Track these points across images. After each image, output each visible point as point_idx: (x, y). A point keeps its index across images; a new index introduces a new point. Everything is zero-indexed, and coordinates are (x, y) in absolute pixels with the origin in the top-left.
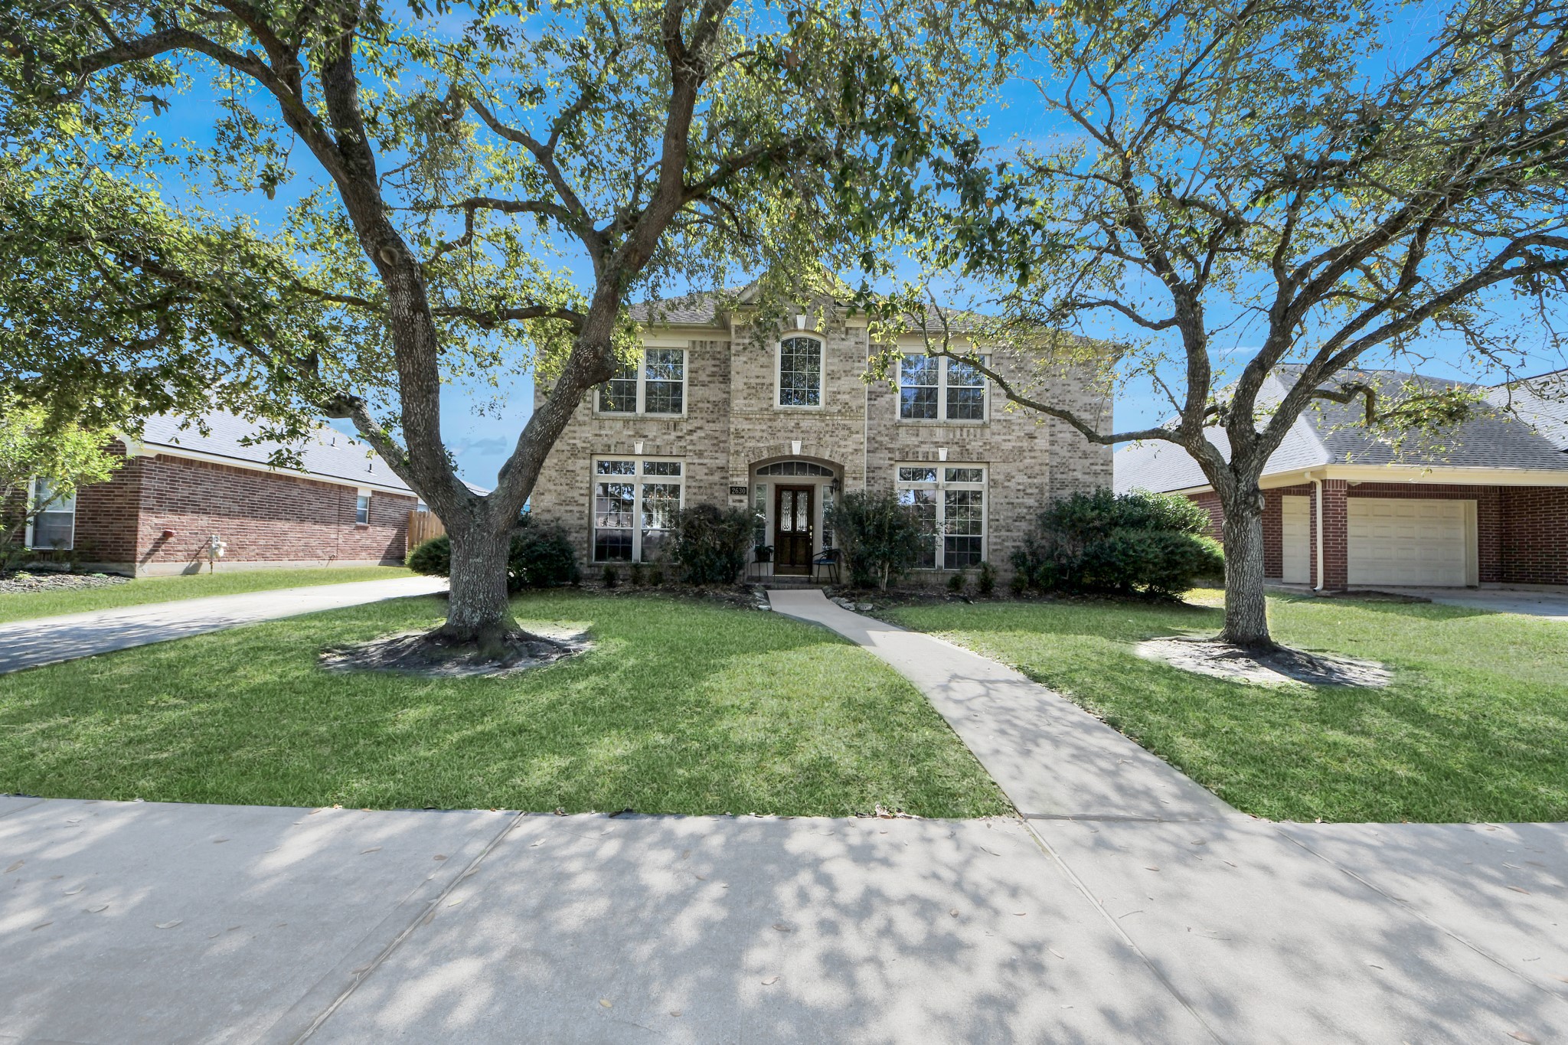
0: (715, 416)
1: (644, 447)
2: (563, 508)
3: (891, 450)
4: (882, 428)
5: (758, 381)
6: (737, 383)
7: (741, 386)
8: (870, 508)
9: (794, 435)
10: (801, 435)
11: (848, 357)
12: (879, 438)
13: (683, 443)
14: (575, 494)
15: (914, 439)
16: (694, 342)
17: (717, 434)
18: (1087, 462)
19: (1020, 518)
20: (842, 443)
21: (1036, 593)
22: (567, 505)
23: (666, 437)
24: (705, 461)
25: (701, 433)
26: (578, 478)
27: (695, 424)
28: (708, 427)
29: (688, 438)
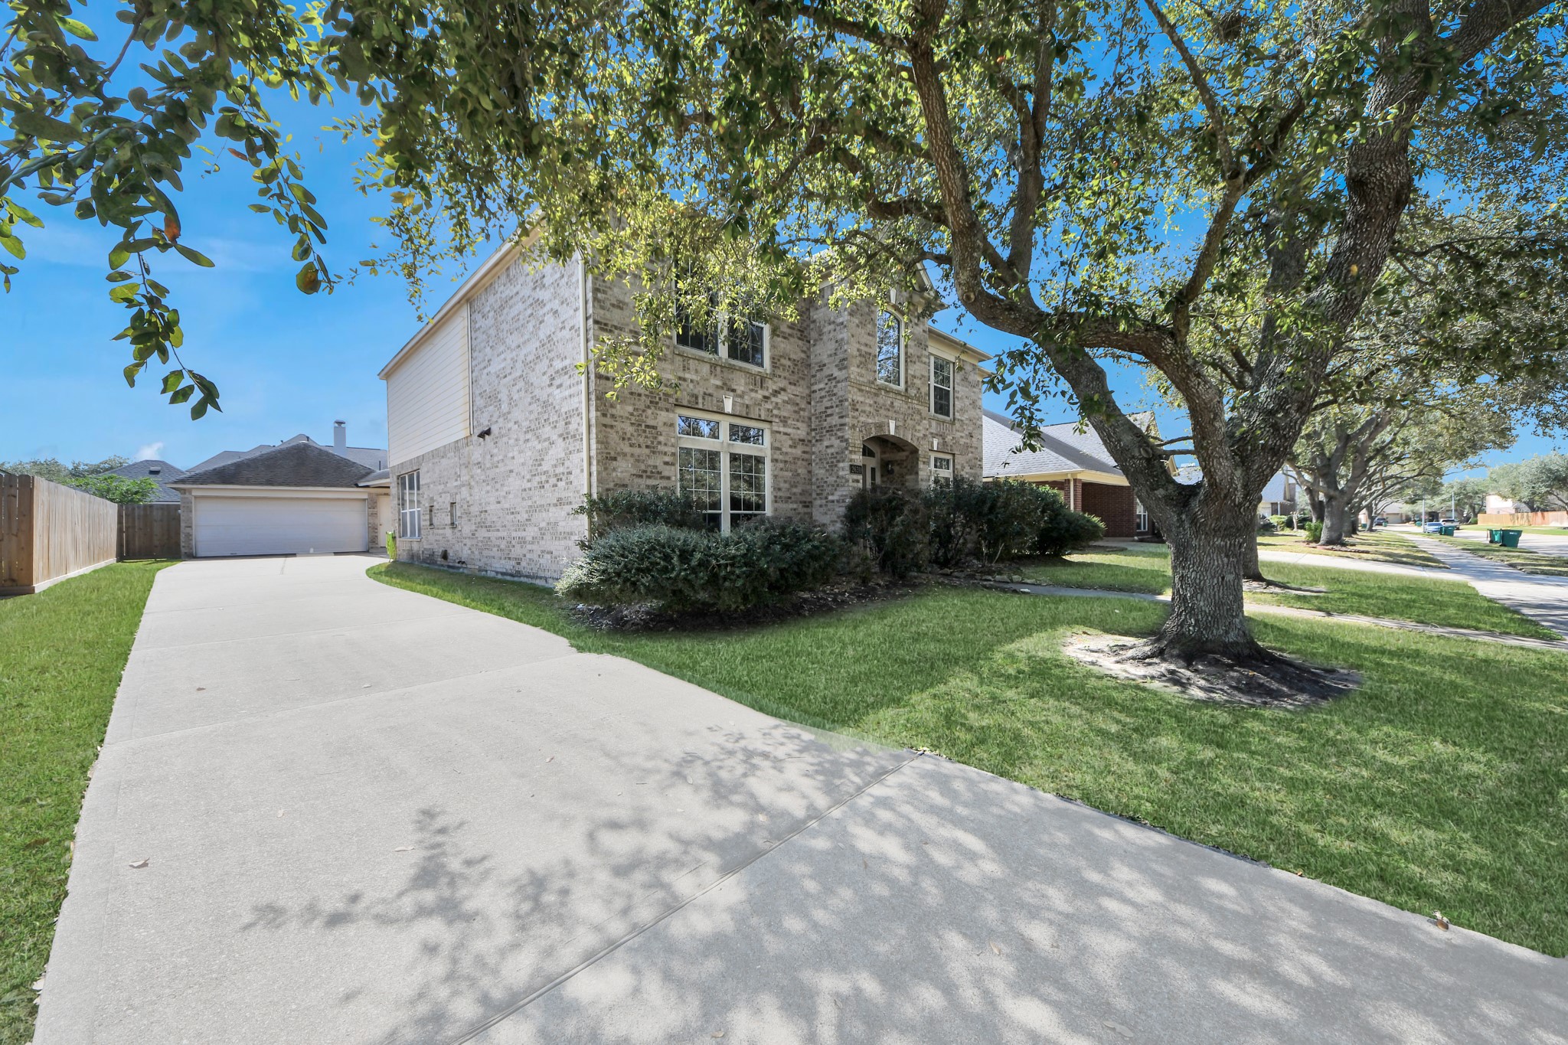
0: (795, 377)
1: (733, 404)
2: (643, 482)
6: (852, 347)
11: (919, 343)
13: (769, 406)
14: (658, 461)
17: (798, 400)
22: (649, 477)
23: (753, 394)
24: (789, 430)
25: (783, 397)
26: (661, 439)
27: (782, 383)
28: (791, 389)
29: (773, 399)
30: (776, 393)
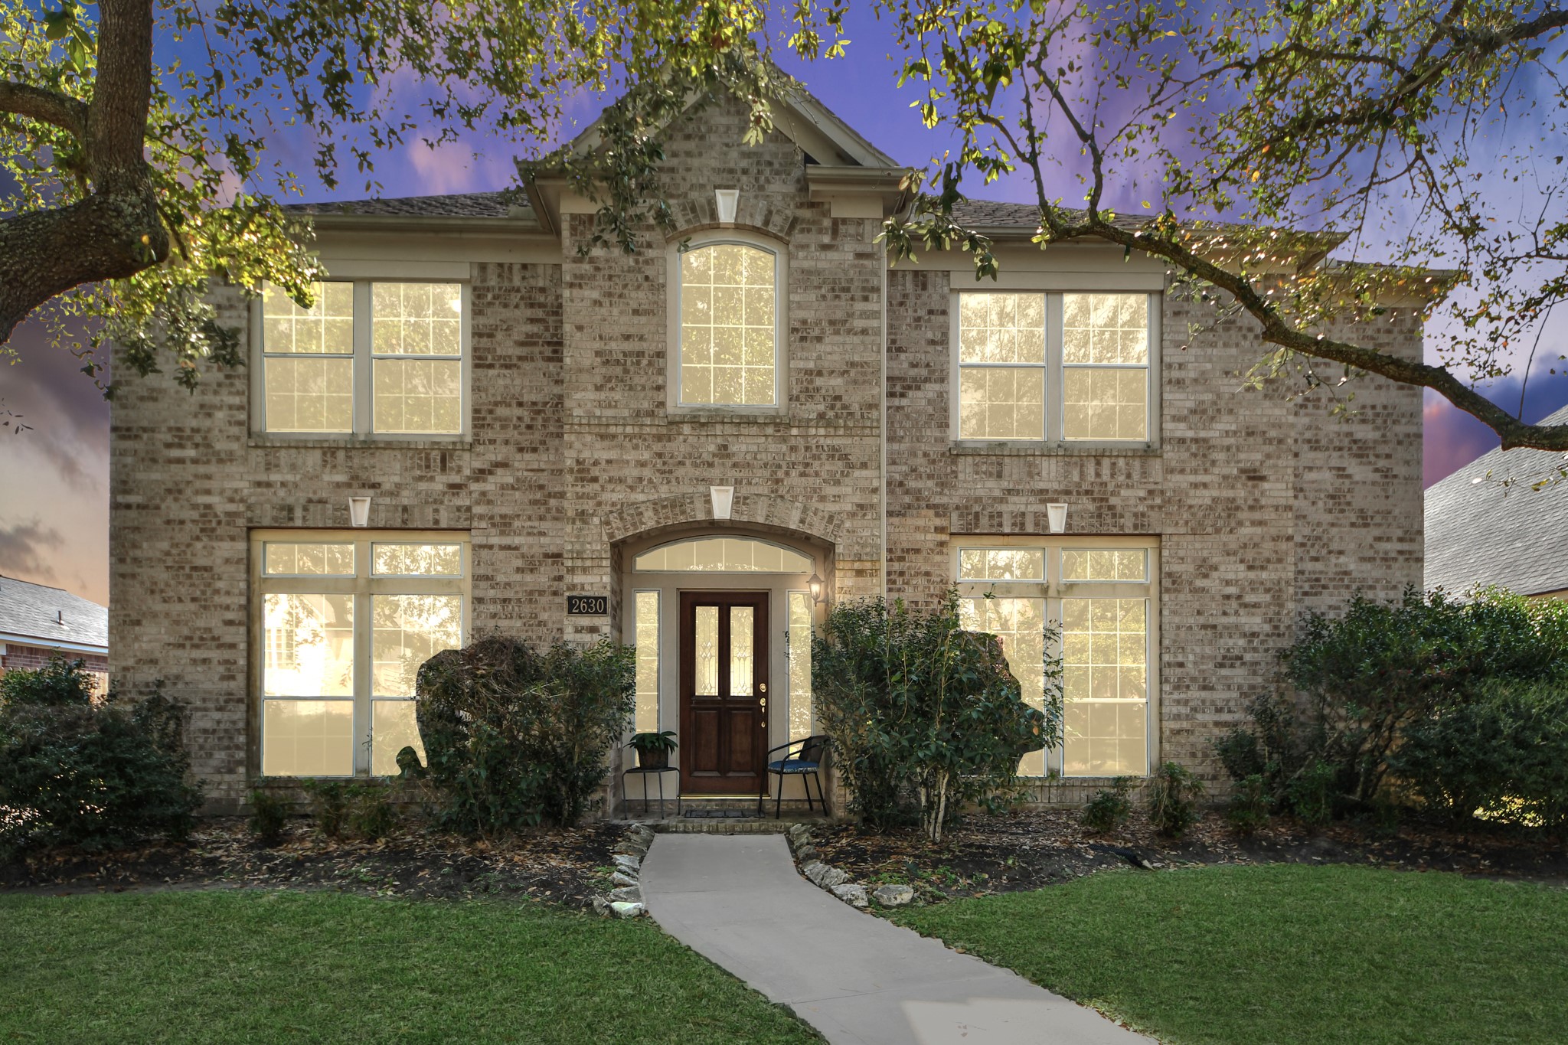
0: (537, 436)
1: (373, 510)
2: (186, 655)
3: (940, 510)
4: (920, 461)
5: (628, 346)
6: (579, 352)
7: (588, 359)
8: (898, 640)
9: (715, 473)
10: (733, 474)
11: (839, 289)
12: (912, 484)
13: (463, 501)
14: (213, 621)
15: (991, 483)
16: (483, 267)
17: (543, 479)
18: (1368, 535)
19: (1229, 660)
20: (830, 490)
21: (1285, 833)
22: (196, 646)
23: (423, 486)
24: (517, 540)
25: (504, 477)
26: (220, 585)
27: (492, 455)
28: (522, 462)
29: (474, 487)
30: (481, 474)
